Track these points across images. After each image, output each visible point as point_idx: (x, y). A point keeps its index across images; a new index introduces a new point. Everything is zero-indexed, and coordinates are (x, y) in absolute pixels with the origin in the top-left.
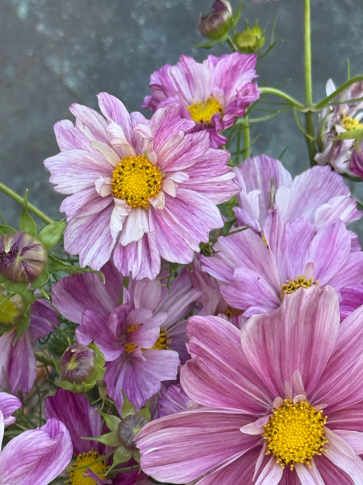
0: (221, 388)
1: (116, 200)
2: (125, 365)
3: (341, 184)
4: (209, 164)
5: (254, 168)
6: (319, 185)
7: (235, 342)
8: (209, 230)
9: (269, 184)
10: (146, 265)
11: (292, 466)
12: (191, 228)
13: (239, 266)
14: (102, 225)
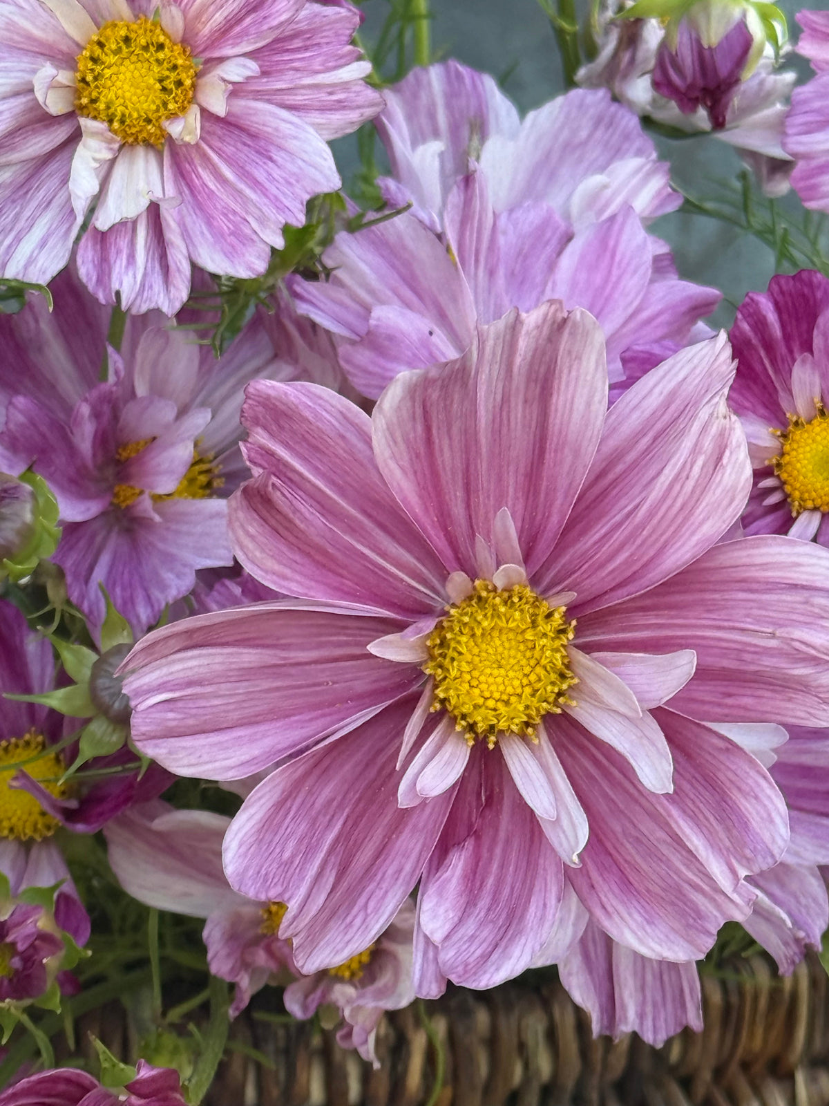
0: (325, 553)
1: (85, 123)
2: (114, 536)
3: (635, 132)
4: (308, 43)
6: (583, 134)
7: (360, 445)
8: (307, 197)
9: (465, 132)
10: (157, 280)
11: (493, 738)
12: (264, 192)
13: (382, 302)
14: (53, 183)
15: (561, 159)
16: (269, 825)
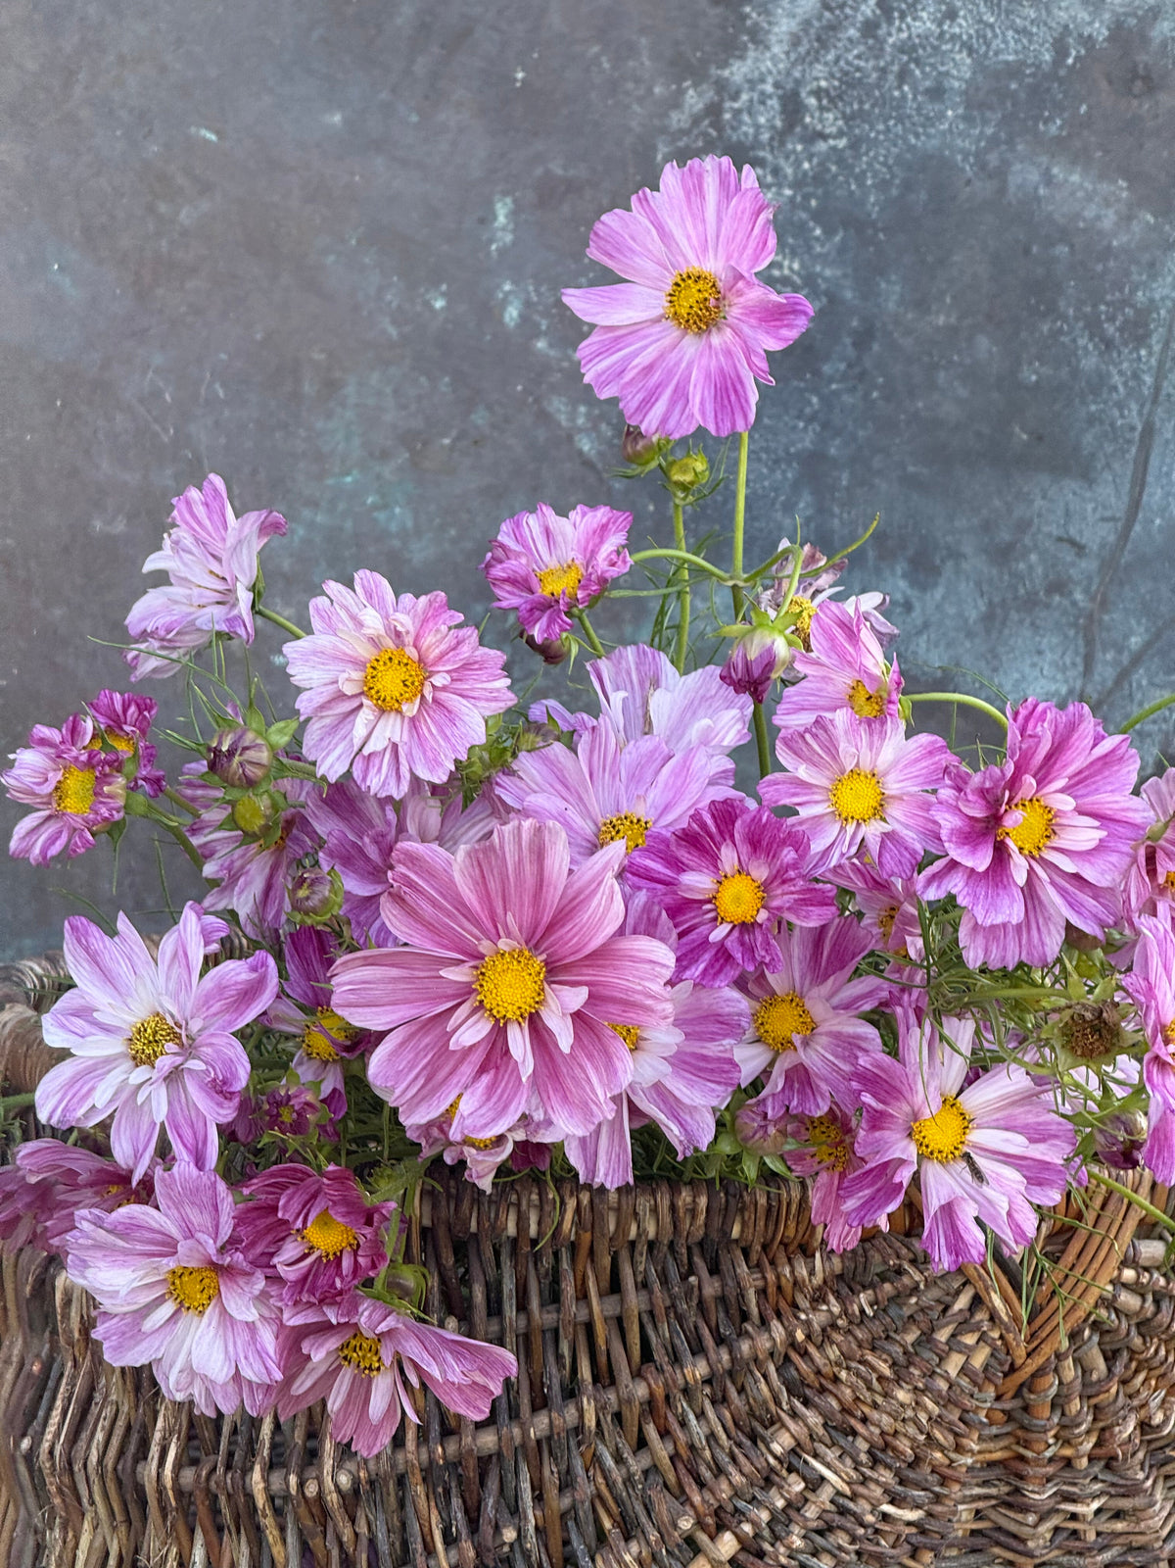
0: (434, 926)
4: (480, 667)
5: (628, 662)
6: (713, 692)
7: (448, 870)
9: (647, 684)
10: (393, 782)
11: (503, 1022)
12: (448, 741)
14: (347, 728)
15: (700, 704)
16: (395, 1053)
